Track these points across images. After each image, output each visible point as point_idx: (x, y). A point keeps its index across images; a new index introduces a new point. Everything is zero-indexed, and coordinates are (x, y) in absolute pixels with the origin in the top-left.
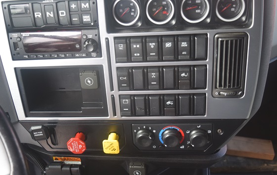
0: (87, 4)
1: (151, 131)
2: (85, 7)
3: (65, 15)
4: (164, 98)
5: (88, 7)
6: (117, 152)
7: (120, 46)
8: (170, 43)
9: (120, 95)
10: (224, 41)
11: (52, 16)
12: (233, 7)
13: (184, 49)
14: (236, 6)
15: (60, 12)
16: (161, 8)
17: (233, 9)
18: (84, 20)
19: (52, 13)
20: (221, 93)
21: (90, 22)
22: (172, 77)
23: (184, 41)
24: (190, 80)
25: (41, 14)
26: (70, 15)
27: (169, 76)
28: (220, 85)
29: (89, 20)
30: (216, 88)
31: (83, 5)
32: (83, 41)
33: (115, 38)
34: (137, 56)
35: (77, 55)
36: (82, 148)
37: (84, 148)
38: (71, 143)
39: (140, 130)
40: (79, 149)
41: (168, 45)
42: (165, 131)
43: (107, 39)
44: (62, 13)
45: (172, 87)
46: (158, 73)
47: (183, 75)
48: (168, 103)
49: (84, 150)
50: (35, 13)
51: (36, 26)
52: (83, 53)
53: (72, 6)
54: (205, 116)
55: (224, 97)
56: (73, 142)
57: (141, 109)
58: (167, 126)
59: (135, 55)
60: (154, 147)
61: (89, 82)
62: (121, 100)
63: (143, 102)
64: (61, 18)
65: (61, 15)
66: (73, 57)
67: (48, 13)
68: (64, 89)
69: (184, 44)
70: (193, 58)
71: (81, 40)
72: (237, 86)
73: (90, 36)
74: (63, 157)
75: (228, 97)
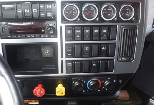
0: (50, 6)
1: (83, 82)
2: (49, 7)
3: (36, 11)
4: (91, 62)
5: (51, 8)
6: (64, 94)
7: (69, 31)
8: (97, 30)
9: (66, 61)
10: (125, 29)
11: (28, 12)
12: (127, 14)
13: (105, 33)
14: (128, 13)
15: (34, 10)
16: (90, 12)
17: (127, 15)
18: (48, 15)
19: (28, 10)
20: (123, 59)
21: (51, 17)
22: (97, 50)
23: (105, 29)
24: (107, 52)
25: (21, 11)
26: (40, 12)
27: (95, 49)
28: (122, 55)
29: (51, 15)
30: (120, 56)
31: (48, 6)
32: (46, 28)
33: (66, 26)
34: (78, 37)
35: (42, 36)
36: (43, 93)
37: (44, 93)
38: (36, 90)
39: (77, 81)
40: (41, 94)
41: (96, 31)
42: (90, 82)
43: (61, 27)
44: (35, 11)
45: (97, 55)
46: (89, 47)
47: (103, 48)
48: (94, 65)
49: (44, 94)
50: (18, 10)
51: (17, 18)
52: (46, 35)
53: (41, 7)
54: (113, 72)
55: (124, 61)
56: (37, 89)
57: (78, 69)
58: (92, 78)
59: (77, 36)
60: (84, 91)
61: (48, 53)
62: (67, 63)
63: (80, 65)
64: (34, 14)
65: (34, 12)
66: (40, 37)
67: (26, 10)
68: (28, 59)
69: (105, 31)
70: (109, 39)
71: (45, 27)
72: (131, 55)
73: (51, 25)
74: (27, 100)
75: (126, 61)
